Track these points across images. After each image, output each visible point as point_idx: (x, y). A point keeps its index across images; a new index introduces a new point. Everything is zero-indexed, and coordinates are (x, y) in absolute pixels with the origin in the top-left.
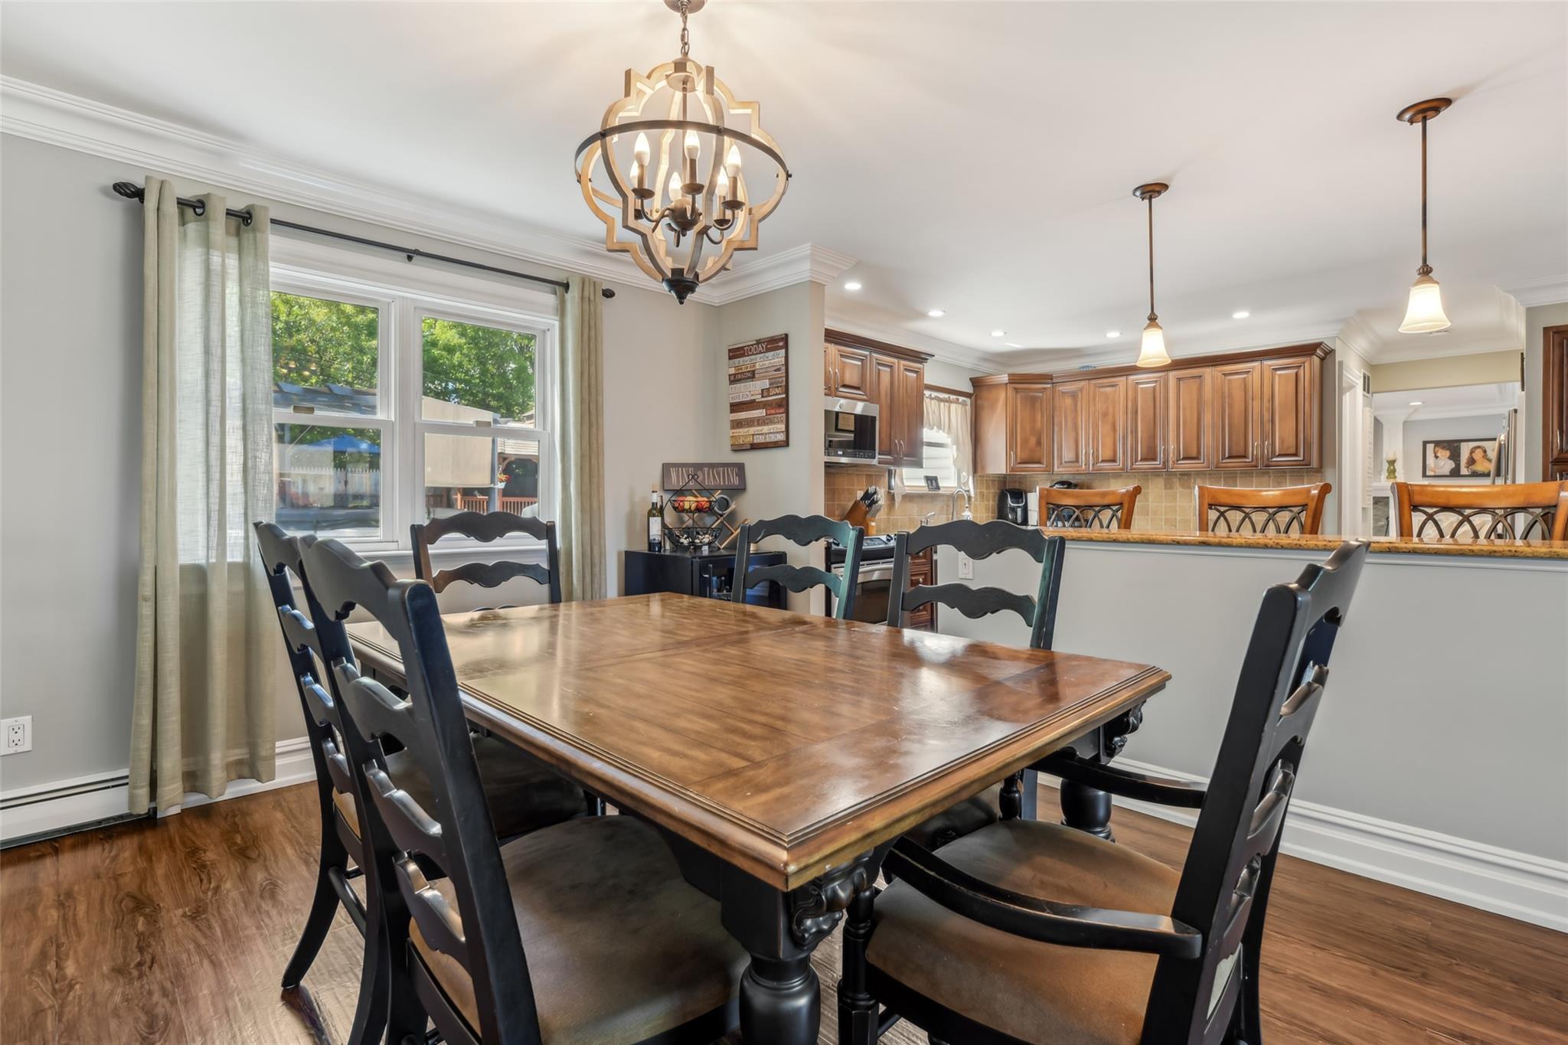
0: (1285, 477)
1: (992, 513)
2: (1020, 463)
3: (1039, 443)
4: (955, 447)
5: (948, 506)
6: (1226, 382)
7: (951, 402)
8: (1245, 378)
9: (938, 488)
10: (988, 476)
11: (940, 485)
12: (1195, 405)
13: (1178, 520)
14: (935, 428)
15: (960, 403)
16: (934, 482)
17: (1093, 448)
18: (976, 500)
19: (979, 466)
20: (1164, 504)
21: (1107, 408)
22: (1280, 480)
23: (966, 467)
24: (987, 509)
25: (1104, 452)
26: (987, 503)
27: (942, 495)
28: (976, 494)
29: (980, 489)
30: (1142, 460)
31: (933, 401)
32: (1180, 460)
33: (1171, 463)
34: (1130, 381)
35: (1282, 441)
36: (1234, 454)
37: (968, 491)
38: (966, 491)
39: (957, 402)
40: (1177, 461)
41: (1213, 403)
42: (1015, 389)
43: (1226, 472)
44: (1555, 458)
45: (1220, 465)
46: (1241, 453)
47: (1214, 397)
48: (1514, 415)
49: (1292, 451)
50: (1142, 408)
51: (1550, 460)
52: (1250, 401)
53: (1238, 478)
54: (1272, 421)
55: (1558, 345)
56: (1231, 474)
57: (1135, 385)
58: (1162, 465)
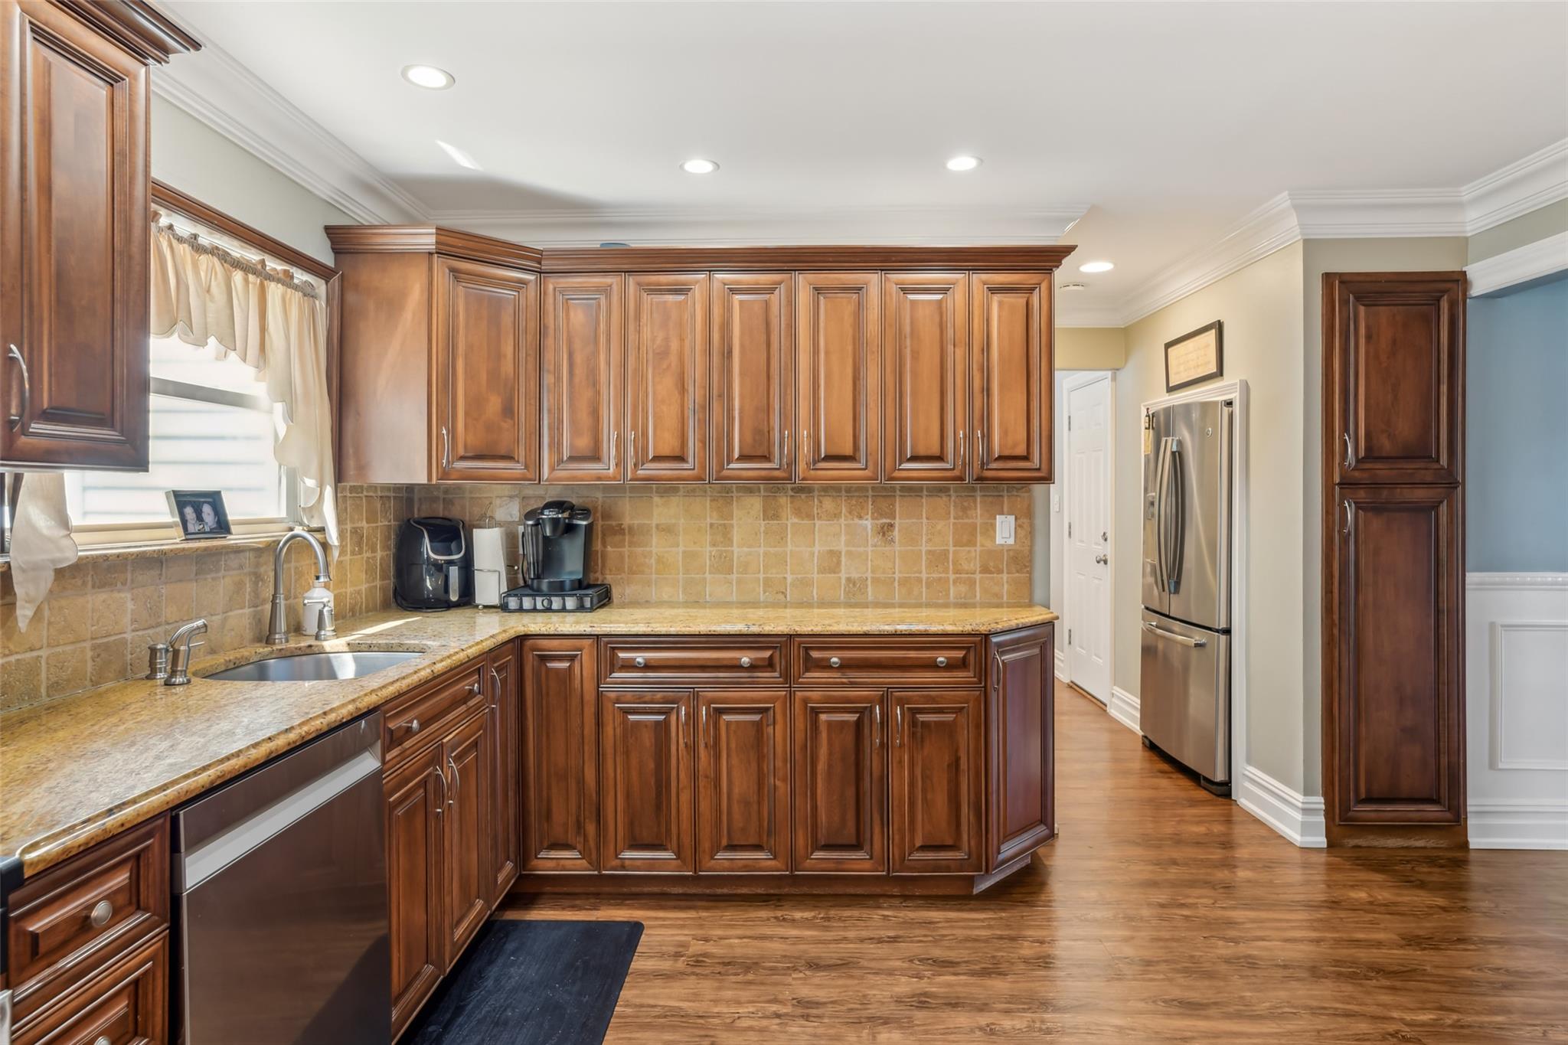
0: (974, 499)
1: (383, 578)
2: (463, 458)
3: (508, 411)
4: (279, 408)
5: (258, 578)
6: (908, 305)
7: (270, 277)
8: (940, 302)
9: (223, 527)
10: (373, 487)
11: (231, 516)
12: (850, 348)
13: (789, 581)
14: (212, 341)
15: (296, 288)
16: (207, 510)
17: (634, 428)
18: (342, 553)
19: (350, 464)
20: (762, 550)
21: (667, 339)
22: (966, 504)
23: (314, 467)
24: (370, 570)
25: (661, 440)
26: (369, 554)
27: (238, 550)
28: (342, 535)
29: (352, 521)
30: (743, 458)
31: (204, 259)
32: (823, 461)
33: (802, 466)
34: (716, 285)
35: (1005, 432)
36: (922, 452)
37: (322, 530)
38: (311, 531)
39: (287, 280)
40: (816, 463)
41: (882, 347)
42: (453, 270)
43: (903, 489)
44: (1342, 477)
45: (897, 474)
46: (935, 450)
47: (883, 333)
48: (1226, 410)
49: (1021, 450)
50: (742, 346)
51: (1337, 480)
52: (950, 348)
53: (924, 500)
54: (987, 391)
55: (1344, 302)
56: (912, 492)
57: (728, 295)
58: (784, 470)
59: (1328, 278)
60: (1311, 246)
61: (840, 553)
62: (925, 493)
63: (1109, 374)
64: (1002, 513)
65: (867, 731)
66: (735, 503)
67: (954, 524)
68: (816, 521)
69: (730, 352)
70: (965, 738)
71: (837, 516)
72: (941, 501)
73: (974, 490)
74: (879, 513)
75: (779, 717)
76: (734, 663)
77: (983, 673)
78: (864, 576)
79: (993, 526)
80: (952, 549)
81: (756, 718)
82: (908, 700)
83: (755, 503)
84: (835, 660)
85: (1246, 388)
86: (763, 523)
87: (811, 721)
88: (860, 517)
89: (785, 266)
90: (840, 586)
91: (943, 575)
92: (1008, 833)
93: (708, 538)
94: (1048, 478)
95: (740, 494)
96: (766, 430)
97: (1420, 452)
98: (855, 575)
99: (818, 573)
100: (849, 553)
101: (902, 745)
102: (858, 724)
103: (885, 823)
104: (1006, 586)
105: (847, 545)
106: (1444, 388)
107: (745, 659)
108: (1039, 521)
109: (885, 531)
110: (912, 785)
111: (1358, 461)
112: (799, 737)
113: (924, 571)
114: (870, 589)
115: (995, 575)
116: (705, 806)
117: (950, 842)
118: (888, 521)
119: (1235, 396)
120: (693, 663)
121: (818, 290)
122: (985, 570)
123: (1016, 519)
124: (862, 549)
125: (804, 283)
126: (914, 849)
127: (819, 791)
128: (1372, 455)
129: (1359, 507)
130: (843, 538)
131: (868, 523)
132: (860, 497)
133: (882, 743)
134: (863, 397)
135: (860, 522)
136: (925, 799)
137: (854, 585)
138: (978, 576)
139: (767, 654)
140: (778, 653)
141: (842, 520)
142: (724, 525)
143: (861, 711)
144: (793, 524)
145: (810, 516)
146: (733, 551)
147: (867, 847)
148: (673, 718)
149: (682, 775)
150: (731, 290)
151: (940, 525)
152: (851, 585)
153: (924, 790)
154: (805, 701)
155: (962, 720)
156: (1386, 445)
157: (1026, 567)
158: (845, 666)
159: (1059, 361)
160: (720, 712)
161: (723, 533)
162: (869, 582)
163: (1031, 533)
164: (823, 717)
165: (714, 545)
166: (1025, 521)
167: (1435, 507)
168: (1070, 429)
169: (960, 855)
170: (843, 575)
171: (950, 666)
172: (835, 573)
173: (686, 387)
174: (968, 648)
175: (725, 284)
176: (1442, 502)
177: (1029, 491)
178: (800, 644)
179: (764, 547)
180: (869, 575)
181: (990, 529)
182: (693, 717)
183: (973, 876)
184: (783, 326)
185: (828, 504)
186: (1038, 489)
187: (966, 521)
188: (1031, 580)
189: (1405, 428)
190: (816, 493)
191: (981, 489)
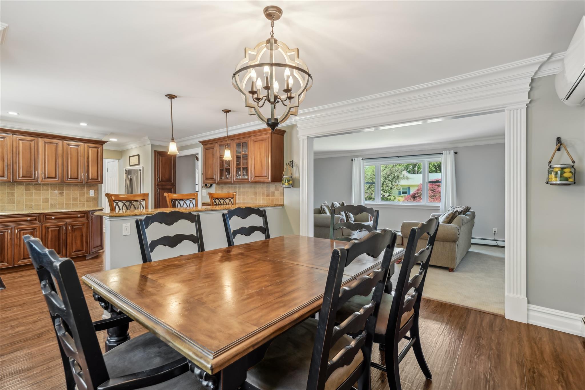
0: (84, 187)
6: (69, 148)
8: (77, 148)
20: (24, 198)
22: (82, 188)
30: (22, 177)
32: (46, 178)
33: (41, 179)
34: (14, 138)
35: (92, 174)
36: (73, 177)
40: (44, 179)
41: (63, 156)
43: (66, 184)
44: (157, 184)
45: (66, 182)
46: (76, 177)
47: (63, 153)
48: (140, 171)
49: (96, 178)
50: (23, 153)
51: (156, 184)
52: (80, 158)
53: (72, 187)
54: (88, 166)
55: (158, 155)
56: (69, 185)
57: (18, 140)
58: (36, 180)
59: (155, 151)
60: (153, 146)
61: (49, 198)
62: (72, 185)
63: (117, 160)
64: (91, 190)
65: (61, 231)
66: (15, 187)
67: (80, 192)
68: (42, 191)
69: (19, 153)
70: (84, 230)
71: (48, 190)
72: (76, 187)
73: (84, 185)
74: (59, 190)
75: (38, 230)
76: (26, 220)
77: (88, 218)
78: (56, 203)
79: (89, 193)
80: (79, 197)
81: (32, 231)
82: (71, 224)
83: (22, 188)
84: (53, 217)
85: (143, 168)
86: (25, 192)
87: (47, 230)
88: (54, 190)
89: (36, 136)
90: (49, 205)
91: (77, 202)
92: (94, 247)
93: (6, 195)
94: (102, 183)
95: (17, 185)
96: (30, 171)
97: (169, 180)
98: (53, 203)
99: (42, 203)
100: (51, 199)
101: (70, 233)
102: (59, 230)
103: (66, 248)
104: (92, 204)
105: (50, 196)
106: (173, 170)
107: (29, 219)
108: (99, 191)
109: (61, 194)
110: (72, 240)
111: (160, 181)
112: (43, 234)
113: (72, 201)
114: (57, 206)
115: (90, 202)
116: (16, 251)
117: (81, 249)
118: (62, 191)
119: (141, 169)
120: (13, 221)
121: (45, 142)
122: (87, 201)
123: (94, 191)
124: (55, 197)
125: (41, 141)
126: (72, 252)
127: (49, 244)
128: (162, 181)
129: (160, 189)
130: (50, 195)
131: (57, 192)
132: (54, 186)
133: (65, 233)
134: (58, 166)
135: (55, 191)
136: (75, 242)
137: (53, 205)
138: (85, 202)
139: (35, 217)
140: (38, 217)
141: (49, 191)
142: (12, 192)
143: (60, 227)
144: (34, 192)
145: (40, 190)
146: (15, 199)
147: (61, 253)
148: (6, 233)
149: (9, 245)
150: (19, 139)
151: (76, 192)
152: (52, 205)
153: (75, 240)
154: (45, 226)
155: (84, 227)
156: (164, 179)
157: (97, 200)
158: (55, 219)
159: (104, 157)
160: (21, 230)
161: (13, 194)
162: (57, 204)
163: (98, 194)
164: (50, 229)
165: (8, 197)
166: (97, 191)
167: (172, 189)
168: (107, 172)
169: (83, 252)
170: (50, 203)
171: (81, 217)
172: (47, 203)
173: (4, 160)
174: (85, 214)
175: (17, 138)
176: (172, 188)
177: (97, 185)
178: (44, 215)
179: (25, 197)
180: (57, 203)
181: (88, 193)
182: (13, 232)
183: (86, 255)
184: (35, 149)
185: (45, 188)
186: (99, 185)
187: (82, 191)
188: (98, 203)
189: (167, 176)
190: (42, 185)
191: (86, 185)
